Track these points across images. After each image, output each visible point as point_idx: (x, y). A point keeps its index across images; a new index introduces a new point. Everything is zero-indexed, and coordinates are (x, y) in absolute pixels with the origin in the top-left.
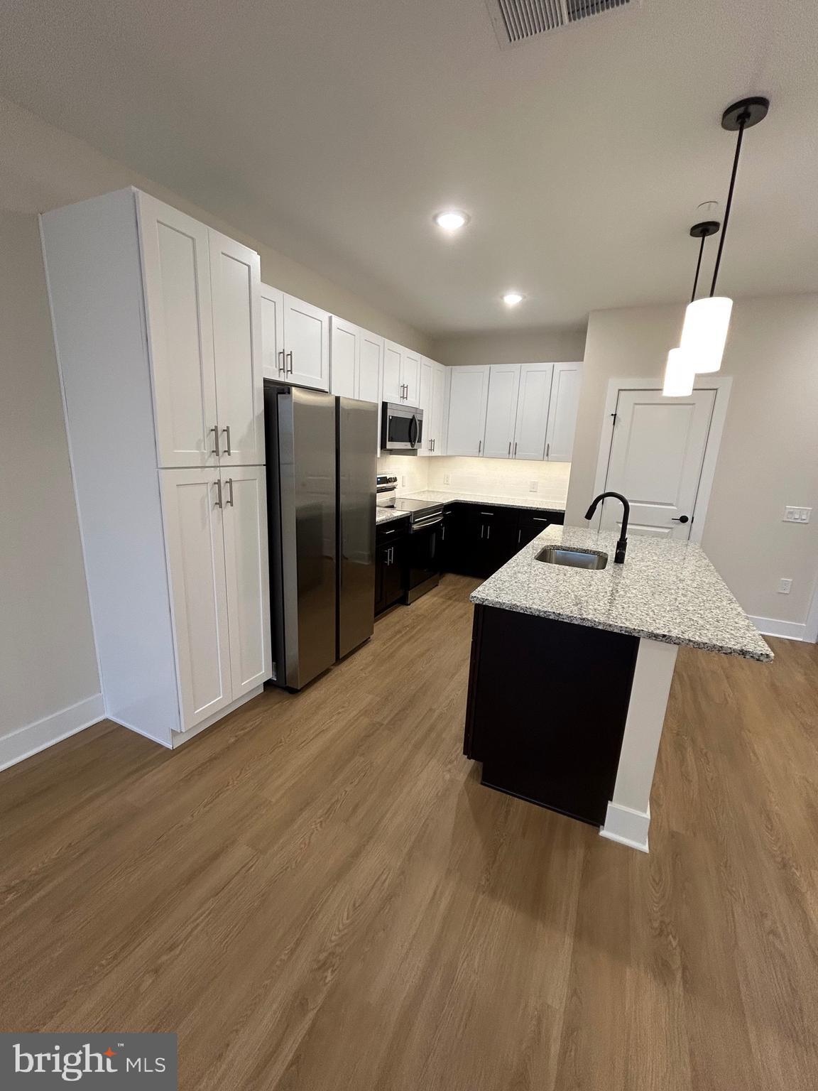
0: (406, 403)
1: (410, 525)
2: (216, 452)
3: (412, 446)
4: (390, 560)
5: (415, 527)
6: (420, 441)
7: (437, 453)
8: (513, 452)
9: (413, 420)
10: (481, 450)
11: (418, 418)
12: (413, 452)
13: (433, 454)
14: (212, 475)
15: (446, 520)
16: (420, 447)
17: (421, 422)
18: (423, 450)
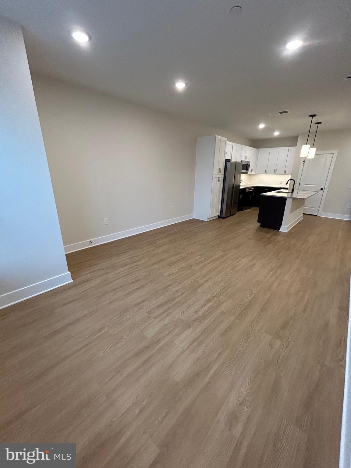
0: (246, 160)
1: (246, 190)
2: (219, 172)
3: (247, 171)
4: (241, 198)
5: (247, 191)
6: (249, 170)
7: (253, 173)
8: (275, 172)
9: (247, 165)
10: (266, 172)
11: (249, 164)
12: (246, 173)
13: (252, 173)
14: (218, 176)
15: (254, 191)
16: (249, 171)
17: (249, 165)
18: (249, 172)
